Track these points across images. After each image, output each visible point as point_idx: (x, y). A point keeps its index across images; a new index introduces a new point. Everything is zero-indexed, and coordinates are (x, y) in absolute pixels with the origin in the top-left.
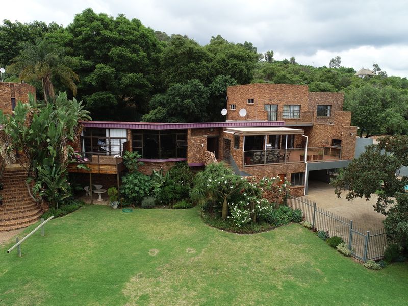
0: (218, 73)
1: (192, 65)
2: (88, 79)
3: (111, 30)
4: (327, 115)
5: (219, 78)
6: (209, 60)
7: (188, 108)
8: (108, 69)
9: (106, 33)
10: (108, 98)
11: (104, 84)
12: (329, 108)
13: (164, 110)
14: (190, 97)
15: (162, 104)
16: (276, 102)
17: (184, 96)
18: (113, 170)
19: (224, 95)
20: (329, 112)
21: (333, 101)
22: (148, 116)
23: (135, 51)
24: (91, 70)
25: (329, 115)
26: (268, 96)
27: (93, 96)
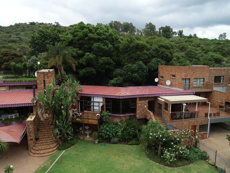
0: (153, 57)
1: (138, 53)
2: (81, 61)
3: (93, 33)
4: (220, 82)
5: (154, 60)
6: (148, 50)
7: (135, 78)
8: (91, 56)
9: (91, 35)
10: (91, 71)
11: (89, 63)
12: (222, 77)
13: (121, 78)
14: (137, 72)
15: (120, 75)
16: (189, 77)
17: (133, 72)
18: (96, 122)
19: (157, 70)
20: (222, 80)
21: (225, 73)
22: (113, 81)
23: (106, 44)
24: (82, 56)
25: (222, 82)
26: (184, 74)
27: (83, 70)
